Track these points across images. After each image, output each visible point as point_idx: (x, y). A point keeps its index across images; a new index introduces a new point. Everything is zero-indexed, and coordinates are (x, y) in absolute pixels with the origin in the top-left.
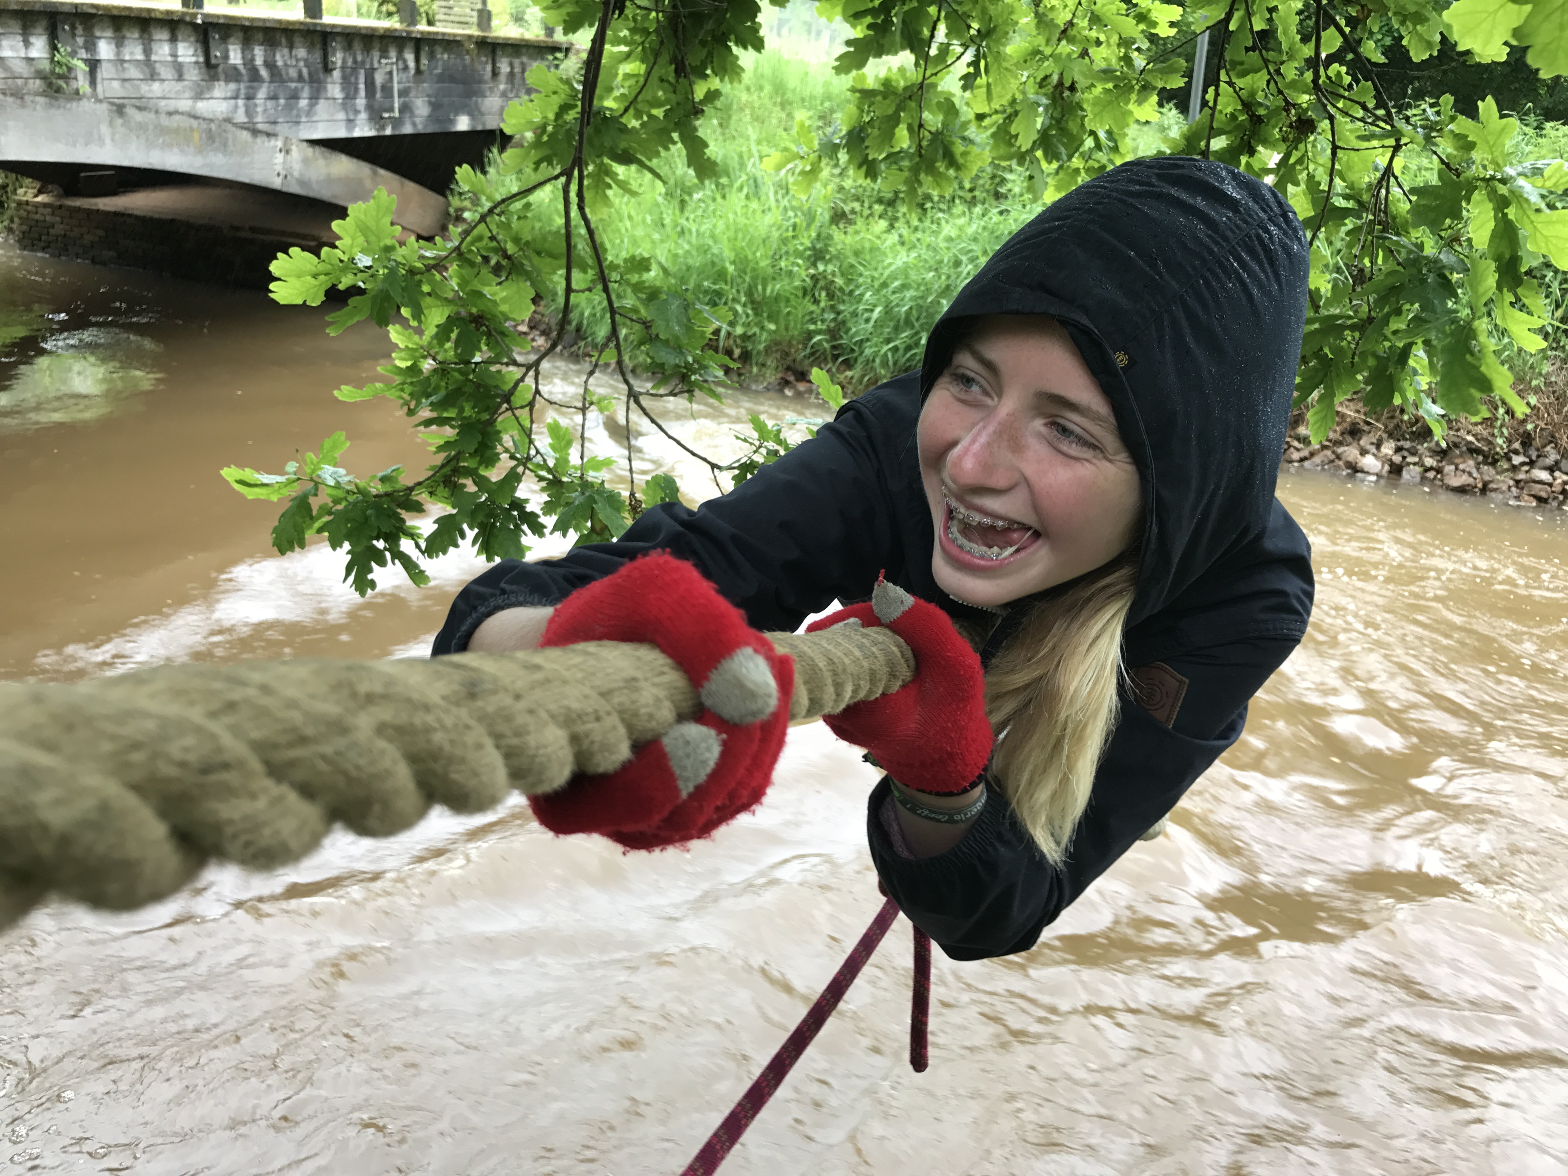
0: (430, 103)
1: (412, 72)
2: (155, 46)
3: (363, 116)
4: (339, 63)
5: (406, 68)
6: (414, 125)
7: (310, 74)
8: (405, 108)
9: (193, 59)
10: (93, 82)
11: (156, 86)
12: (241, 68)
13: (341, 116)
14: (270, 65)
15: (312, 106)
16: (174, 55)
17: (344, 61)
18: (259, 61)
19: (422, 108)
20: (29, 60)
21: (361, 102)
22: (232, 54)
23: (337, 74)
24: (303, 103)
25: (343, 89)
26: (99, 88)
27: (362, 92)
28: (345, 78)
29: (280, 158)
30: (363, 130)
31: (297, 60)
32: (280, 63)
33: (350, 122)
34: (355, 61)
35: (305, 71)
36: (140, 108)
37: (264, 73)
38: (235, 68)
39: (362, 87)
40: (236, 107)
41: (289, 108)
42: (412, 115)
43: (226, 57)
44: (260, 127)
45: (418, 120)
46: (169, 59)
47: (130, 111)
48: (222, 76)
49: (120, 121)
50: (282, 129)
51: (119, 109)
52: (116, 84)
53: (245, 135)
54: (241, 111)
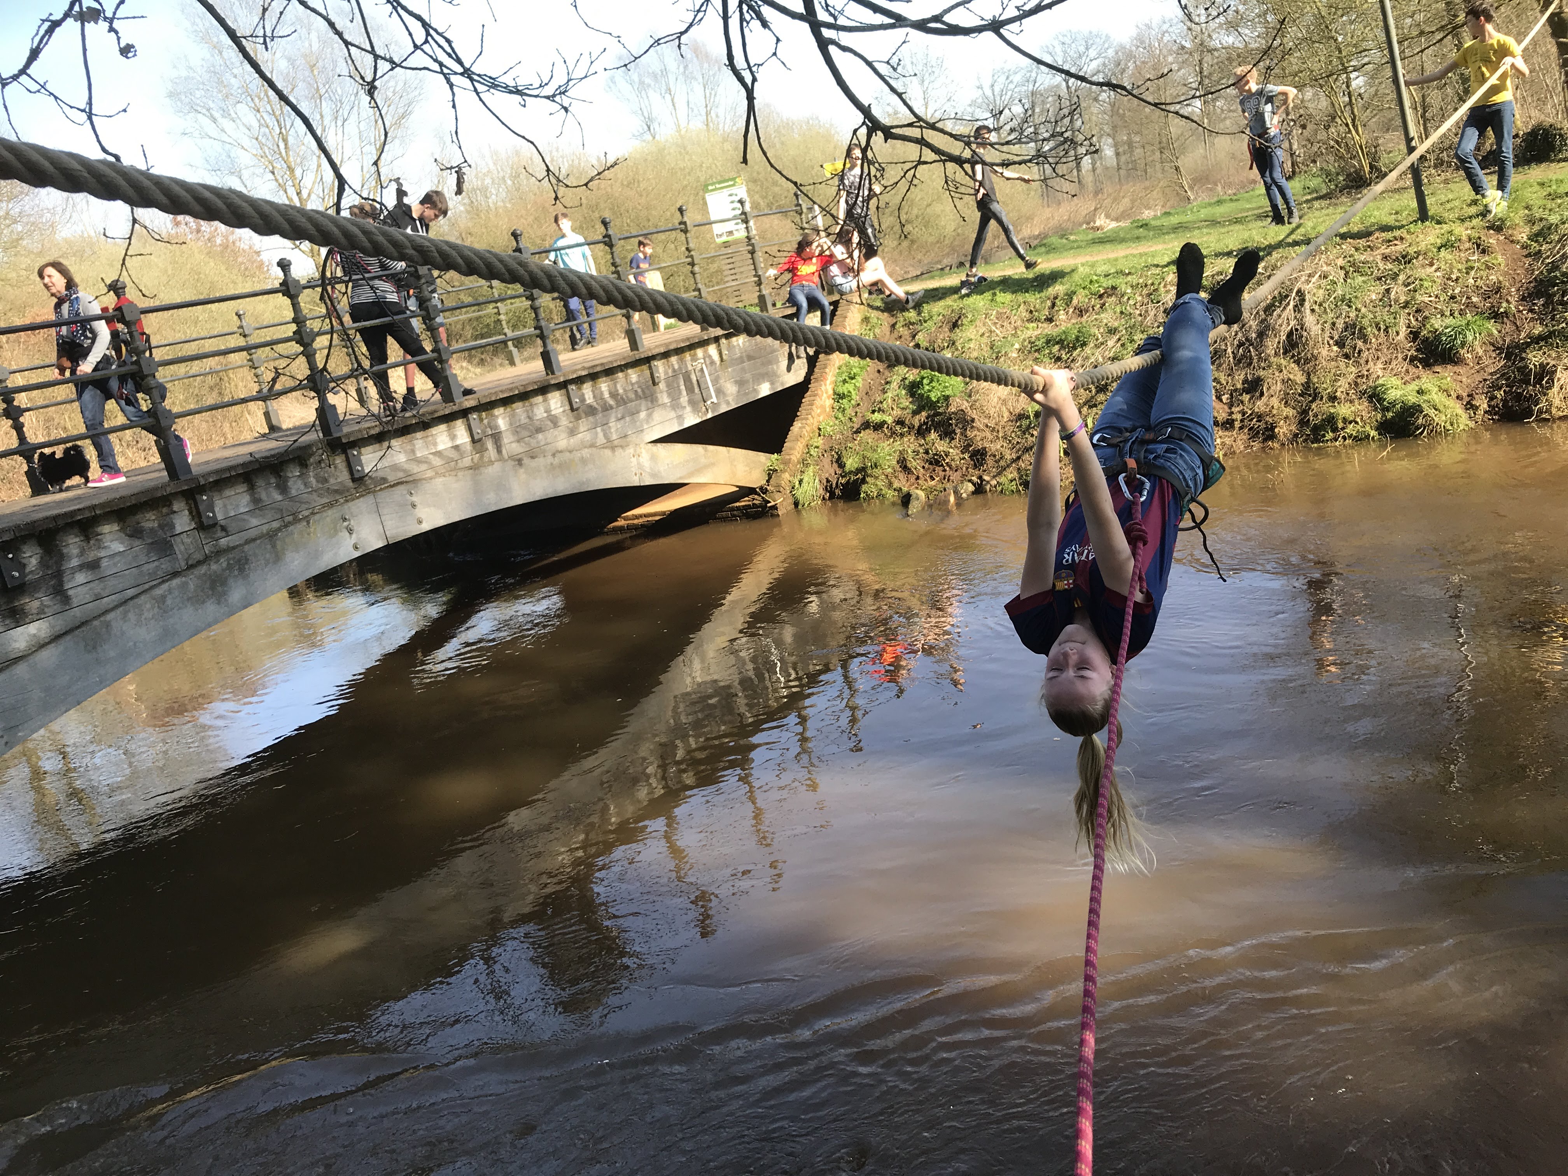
0: (736, 382)
1: (718, 363)
2: (535, 410)
3: (688, 409)
4: (662, 376)
5: (712, 362)
6: (728, 403)
7: (643, 391)
8: (719, 392)
9: (561, 410)
10: (499, 450)
11: (540, 436)
12: (595, 404)
13: (673, 414)
14: (614, 395)
15: (649, 416)
16: (548, 411)
17: (666, 373)
18: (606, 395)
19: (731, 389)
20: (456, 448)
21: (684, 399)
22: (587, 397)
23: (662, 386)
24: (643, 415)
25: (669, 395)
26: (504, 451)
27: (684, 393)
28: (669, 385)
29: (634, 460)
30: (691, 420)
31: (632, 384)
32: (621, 391)
33: (680, 418)
34: (674, 371)
35: (639, 390)
36: (532, 457)
37: (612, 402)
38: (590, 406)
39: (683, 387)
40: (597, 433)
41: (634, 422)
42: (724, 394)
43: (583, 400)
44: (616, 443)
45: (730, 399)
46: (545, 415)
47: (526, 461)
48: (583, 415)
49: (522, 471)
50: (633, 438)
51: (520, 462)
52: (514, 445)
53: (608, 452)
54: (601, 435)
